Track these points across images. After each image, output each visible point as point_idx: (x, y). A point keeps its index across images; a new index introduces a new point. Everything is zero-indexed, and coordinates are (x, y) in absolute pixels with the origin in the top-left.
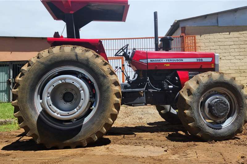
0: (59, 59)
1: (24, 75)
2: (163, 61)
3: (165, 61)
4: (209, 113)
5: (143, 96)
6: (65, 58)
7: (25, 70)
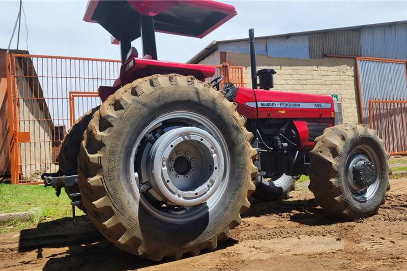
0: (171, 99)
1: (112, 126)
2: (277, 106)
3: (279, 106)
4: (354, 180)
5: (258, 160)
6: (180, 96)
7: (114, 118)
